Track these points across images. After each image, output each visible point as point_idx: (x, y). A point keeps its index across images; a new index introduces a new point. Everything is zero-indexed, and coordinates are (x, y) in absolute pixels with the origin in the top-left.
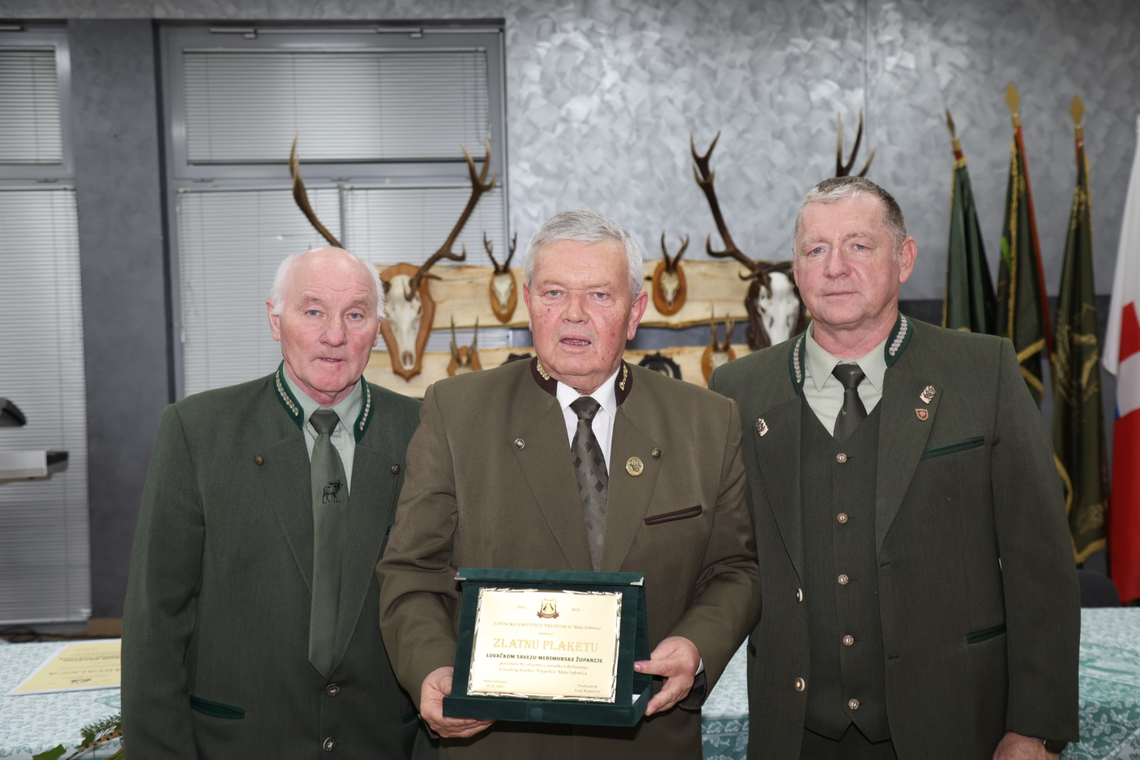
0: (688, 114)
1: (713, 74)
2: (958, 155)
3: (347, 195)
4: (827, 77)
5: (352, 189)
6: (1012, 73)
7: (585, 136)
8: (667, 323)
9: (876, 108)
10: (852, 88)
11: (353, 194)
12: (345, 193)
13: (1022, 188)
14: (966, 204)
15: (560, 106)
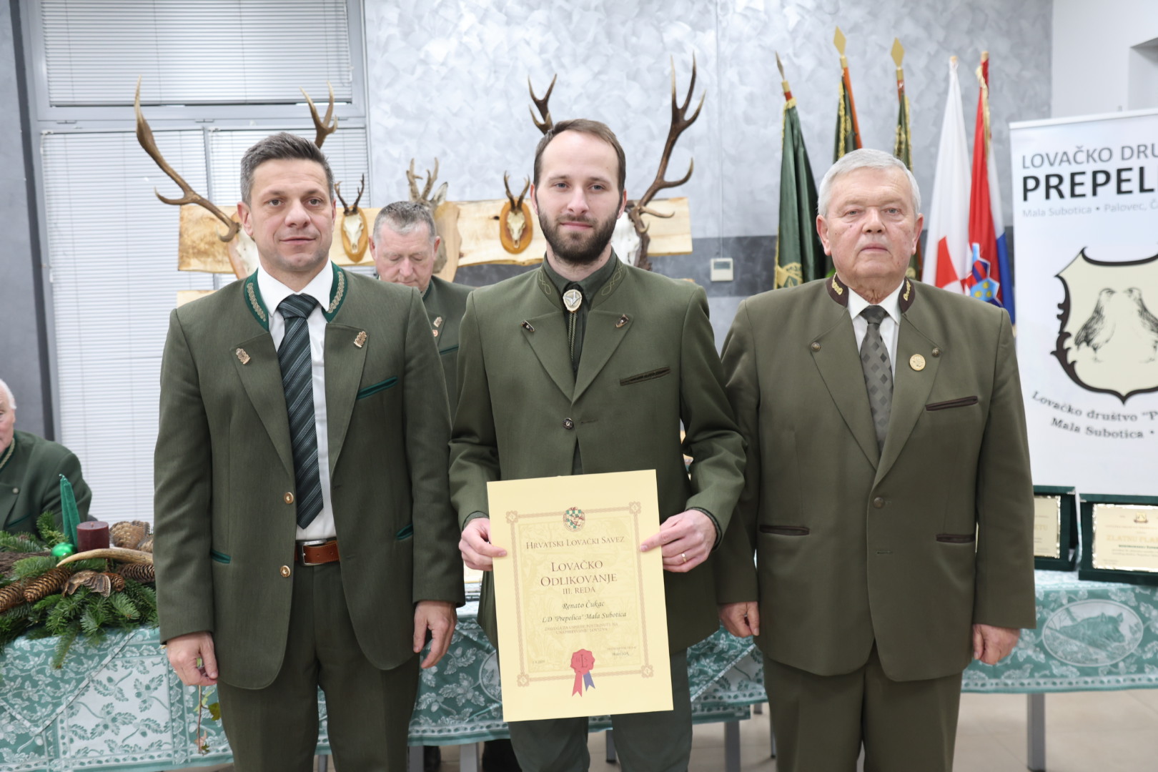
0: (544, 56)
1: (569, 16)
2: (788, 96)
3: (212, 136)
4: (679, 19)
5: (216, 131)
6: (857, 14)
7: (444, 78)
8: (514, 261)
9: (727, 49)
10: (703, 30)
11: (218, 136)
12: (210, 134)
13: (849, 127)
14: (796, 143)
15: (419, 49)
